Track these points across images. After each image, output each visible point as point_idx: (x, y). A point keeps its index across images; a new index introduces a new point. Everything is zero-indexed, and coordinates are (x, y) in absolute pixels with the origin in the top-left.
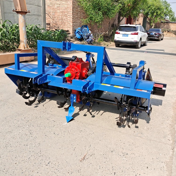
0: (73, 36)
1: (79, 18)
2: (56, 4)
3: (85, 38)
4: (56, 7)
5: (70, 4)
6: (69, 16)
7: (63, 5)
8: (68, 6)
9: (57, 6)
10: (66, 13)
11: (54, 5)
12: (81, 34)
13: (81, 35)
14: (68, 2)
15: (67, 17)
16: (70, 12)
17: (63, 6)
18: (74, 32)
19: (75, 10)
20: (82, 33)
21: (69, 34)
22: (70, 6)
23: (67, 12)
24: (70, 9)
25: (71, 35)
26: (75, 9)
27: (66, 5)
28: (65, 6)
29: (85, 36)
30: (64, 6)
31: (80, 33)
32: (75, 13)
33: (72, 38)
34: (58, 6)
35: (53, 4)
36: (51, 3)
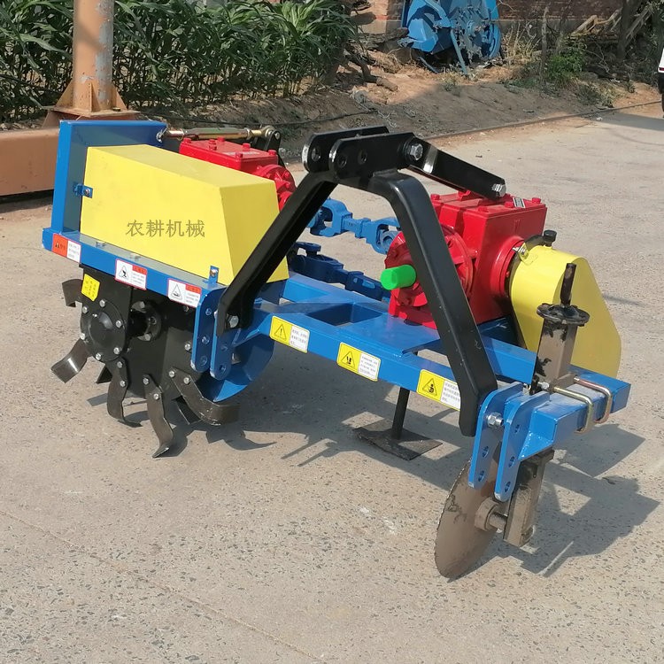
0: (388, 32)
3: (464, 52)
12: (444, 22)
13: (443, 33)
18: (400, 11)
20: (449, 16)
21: (369, 18)
25: (379, 26)
29: (467, 34)
31: (437, 17)
33: (381, 47)
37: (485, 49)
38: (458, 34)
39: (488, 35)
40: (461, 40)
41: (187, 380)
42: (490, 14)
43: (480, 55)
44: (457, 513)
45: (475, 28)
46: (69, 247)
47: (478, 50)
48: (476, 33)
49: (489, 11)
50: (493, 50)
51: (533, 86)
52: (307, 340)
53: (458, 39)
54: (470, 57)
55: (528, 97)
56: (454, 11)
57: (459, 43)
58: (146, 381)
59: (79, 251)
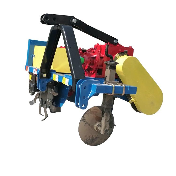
41: (50, 101)
44: (85, 122)
46: (28, 68)
52: (58, 78)
58: (44, 103)
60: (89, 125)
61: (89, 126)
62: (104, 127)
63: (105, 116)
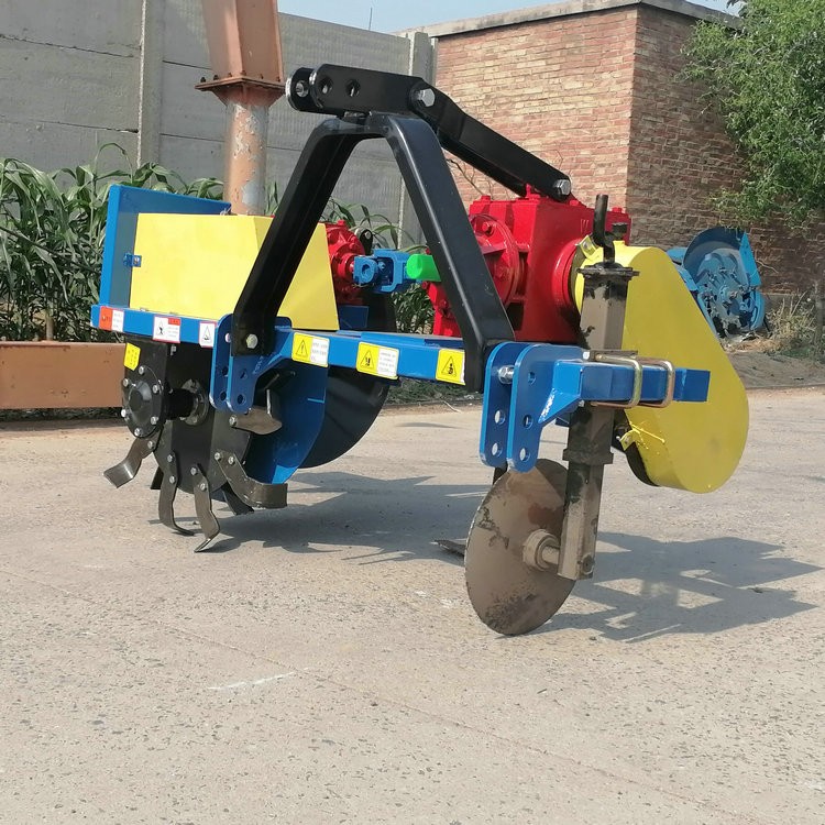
1: (680, 184)
2: (518, 99)
4: (519, 119)
5: (615, 88)
6: (601, 171)
7: (567, 99)
8: (604, 103)
9: (527, 111)
10: (585, 153)
11: (504, 107)
14: (606, 75)
15: (590, 174)
16: (610, 143)
17: (564, 107)
19: (649, 126)
22: (613, 101)
23: (593, 146)
24: (617, 123)
26: (654, 123)
27: (587, 98)
28: (581, 105)
29: (720, 301)
30: (571, 106)
32: (652, 147)
34: (535, 107)
35: (503, 100)
36: (488, 97)
37: (745, 318)
38: (708, 301)
39: (749, 304)
40: (713, 307)
41: (231, 460)
42: (749, 279)
43: (739, 325)
44: (493, 533)
45: (730, 294)
46: (114, 317)
47: (735, 319)
48: (731, 298)
49: (748, 275)
50: (756, 321)
51: (806, 356)
52: (326, 350)
53: (709, 306)
54: (725, 326)
55: (798, 366)
56: (703, 274)
57: (709, 311)
58: (193, 471)
59: (122, 319)
60: (507, 541)
61: (507, 547)
62: (580, 546)
63: (583, 500)
